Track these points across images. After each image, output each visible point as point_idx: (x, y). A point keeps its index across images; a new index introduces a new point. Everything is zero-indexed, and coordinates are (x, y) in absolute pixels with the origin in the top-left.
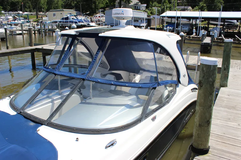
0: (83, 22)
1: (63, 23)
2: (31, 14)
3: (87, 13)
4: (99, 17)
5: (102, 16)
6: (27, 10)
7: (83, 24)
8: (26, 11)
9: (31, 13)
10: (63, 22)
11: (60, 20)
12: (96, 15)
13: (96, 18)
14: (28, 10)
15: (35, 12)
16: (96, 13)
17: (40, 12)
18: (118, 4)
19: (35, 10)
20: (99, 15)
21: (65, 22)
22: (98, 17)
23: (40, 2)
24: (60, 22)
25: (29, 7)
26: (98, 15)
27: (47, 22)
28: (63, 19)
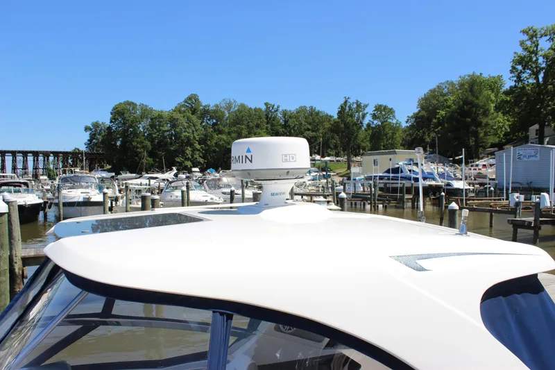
0: (434, 179)
1: (388, 181)
2: (337, 161)
3: (457, 158)
4: (484, 166)
5: (491, 165)
6: (331, 153)
7: (433, 183)
8: (329, 156)
9: (337, 159)
10: (389, 179)
11: (381, 175)
12: (477, 163)
13: (476, 169)
14: (333, 152)
15: (346, 157)
16: (479, 159)
17: (356, 156)
18: (536, 134)
19: (346, 152)
20: (484, 163)
21: (392, 179)
22: (480, 167)
23: (357, 135)
24: (381, 178)
25: (336, 147)
26: (481, 162)
27: (357, 178)
28: (388, 171)
